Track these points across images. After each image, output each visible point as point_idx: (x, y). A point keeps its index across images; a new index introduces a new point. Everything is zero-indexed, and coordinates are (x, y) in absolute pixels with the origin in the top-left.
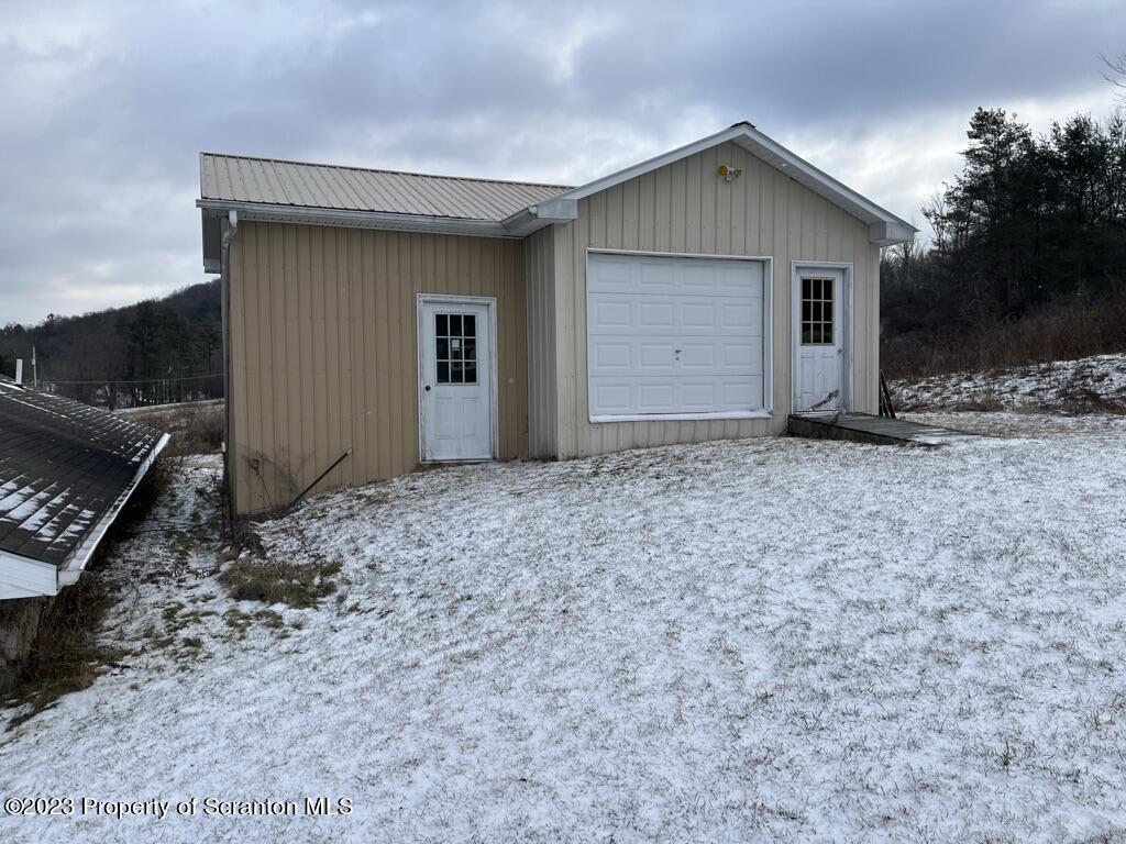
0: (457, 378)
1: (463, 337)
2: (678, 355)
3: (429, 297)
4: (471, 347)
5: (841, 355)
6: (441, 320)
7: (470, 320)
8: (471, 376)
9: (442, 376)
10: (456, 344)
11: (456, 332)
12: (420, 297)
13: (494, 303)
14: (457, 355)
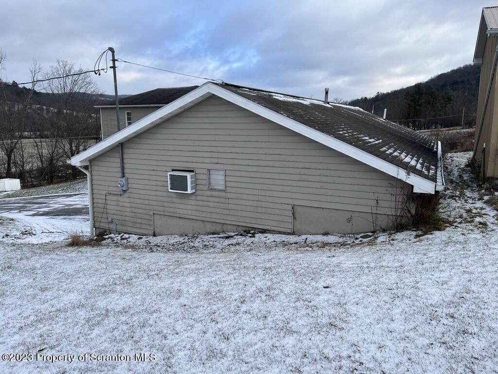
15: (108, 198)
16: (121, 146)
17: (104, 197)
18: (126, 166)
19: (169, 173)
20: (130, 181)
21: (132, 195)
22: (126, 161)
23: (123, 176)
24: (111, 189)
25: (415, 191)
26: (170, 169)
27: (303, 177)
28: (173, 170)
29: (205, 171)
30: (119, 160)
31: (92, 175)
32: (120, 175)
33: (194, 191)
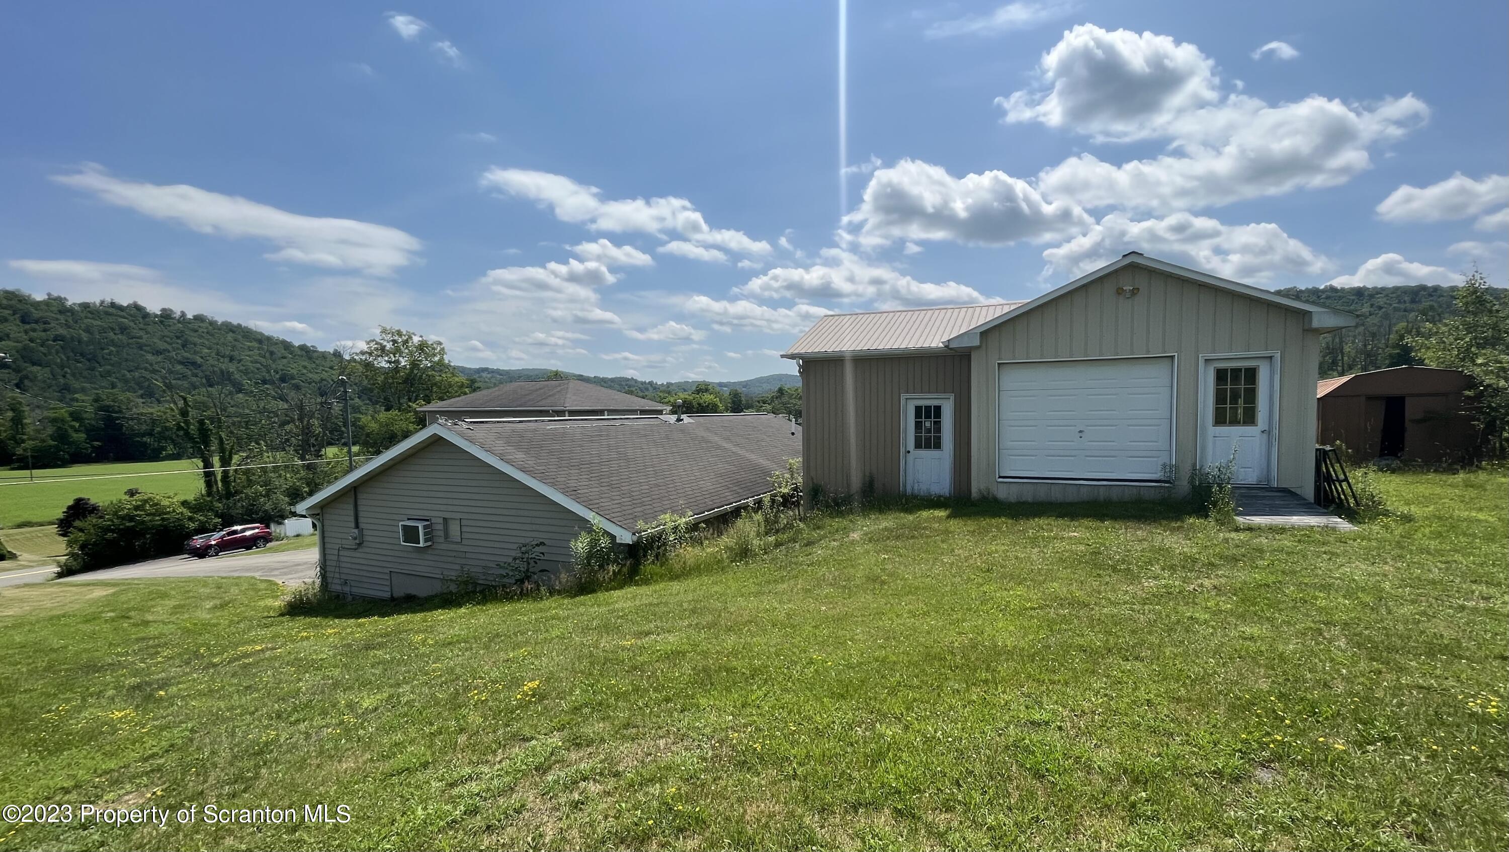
0: (928, 447)
1: (933, 420)
2: (1081, 434)
3: (908, 396)
4: (938, 424)
5: (1265, 436)
6: (918, 409)
7: (938, 409)
8: (938, 446)
9: (918, 446)
10: (928, 424)
11: (928, 416)
12: (903, 396)
13: (952, 397)
14: (929, 431)
15: (341, 553)
16: (354, 489)
17: (336, 552)
18: (361, 514)
19: (401, 523)
20: (365, 532)
21: (368, 550)
22: (360, 508)
23: (357, 526)
24: (344, 542)
25: (618, 541)
26: (405, 518)
27: (534, 527)
28: (409, 519)
29: (441, 521)
30: (351, 507)
31: (323, 526)
32: (353, 525)
33: (429, 543)
